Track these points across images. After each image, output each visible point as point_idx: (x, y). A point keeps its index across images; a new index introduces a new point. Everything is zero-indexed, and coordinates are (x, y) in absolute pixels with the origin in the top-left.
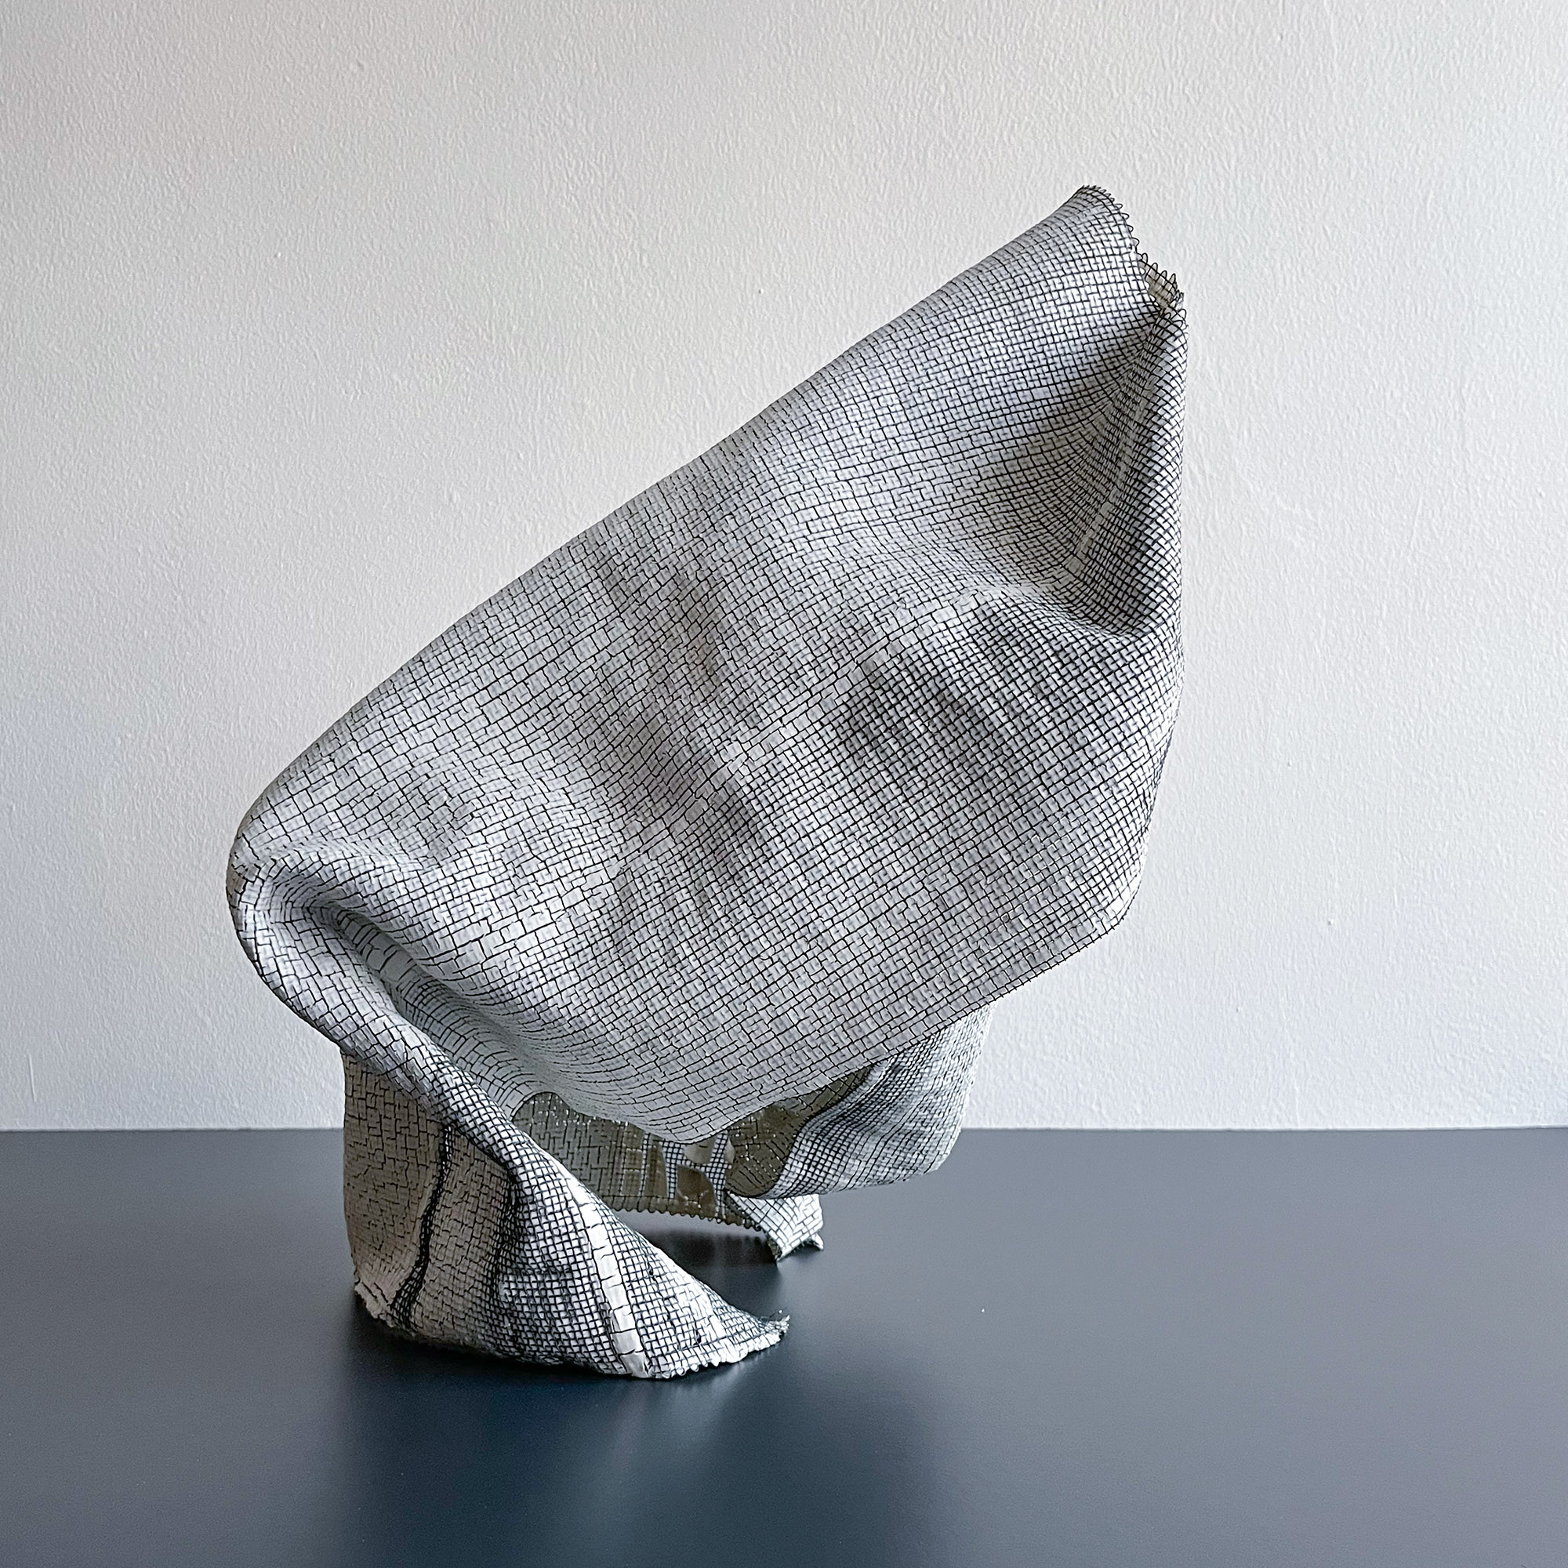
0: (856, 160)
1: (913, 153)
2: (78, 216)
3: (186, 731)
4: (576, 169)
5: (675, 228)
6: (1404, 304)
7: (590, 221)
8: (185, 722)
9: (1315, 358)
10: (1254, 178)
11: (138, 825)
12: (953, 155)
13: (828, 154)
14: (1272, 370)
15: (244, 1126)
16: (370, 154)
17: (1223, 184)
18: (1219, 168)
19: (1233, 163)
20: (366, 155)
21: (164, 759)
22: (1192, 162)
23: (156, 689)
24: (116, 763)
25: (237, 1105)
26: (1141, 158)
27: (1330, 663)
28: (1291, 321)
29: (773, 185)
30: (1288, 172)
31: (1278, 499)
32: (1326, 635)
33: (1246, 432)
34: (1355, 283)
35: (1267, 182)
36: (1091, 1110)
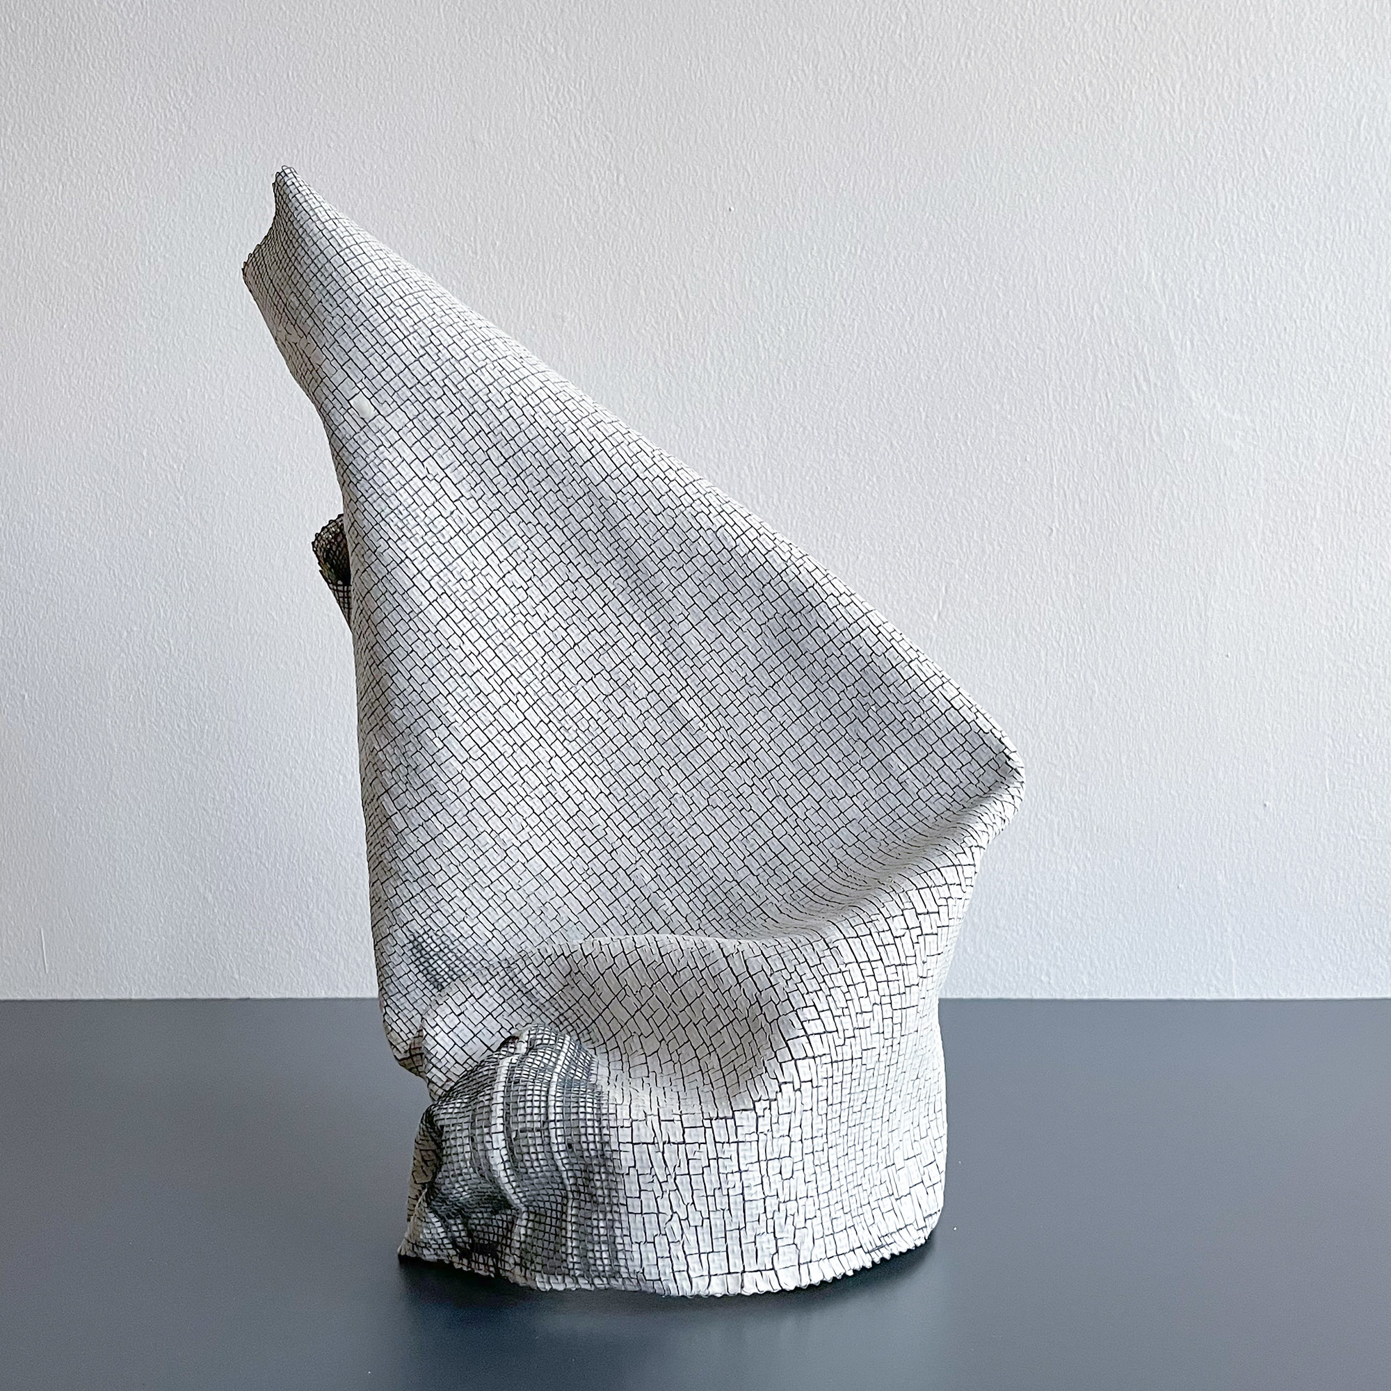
0: (821, 86)
1: (876, 78)
2: (85, 137)
3: (189, 625)
4: (557, 93)
5: (650, 148)
6: (1338, 222)
7: (569, 142)
8: (187, 616)
9: (1254, 272)
10: (1197, 103)
11: (143, 712)
12: (913, 81)
13: (795, 79)
14: (1214, 285)
15: (244, 996)
16: (361, 79)
17: (1168, 108)
18: (1165, 94)
19: (1178, 87)
20: (358, 80)
21: (168, 651)
22: (1140, 87)
23: (160, 585)
24: (122, 655)
25: (237, 977)
26: (1091, 84)
27: (1266, 560)
28: (1232, 238)
29: (743, 108)
30: (1230, 97)
31: (1218, 405)
32: (1263, 533)
33: (1188, 343)
34: (1293, 202)
35: (1210, 107)
36: (1041, 981)
